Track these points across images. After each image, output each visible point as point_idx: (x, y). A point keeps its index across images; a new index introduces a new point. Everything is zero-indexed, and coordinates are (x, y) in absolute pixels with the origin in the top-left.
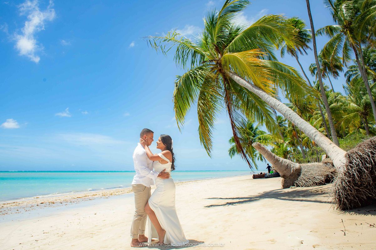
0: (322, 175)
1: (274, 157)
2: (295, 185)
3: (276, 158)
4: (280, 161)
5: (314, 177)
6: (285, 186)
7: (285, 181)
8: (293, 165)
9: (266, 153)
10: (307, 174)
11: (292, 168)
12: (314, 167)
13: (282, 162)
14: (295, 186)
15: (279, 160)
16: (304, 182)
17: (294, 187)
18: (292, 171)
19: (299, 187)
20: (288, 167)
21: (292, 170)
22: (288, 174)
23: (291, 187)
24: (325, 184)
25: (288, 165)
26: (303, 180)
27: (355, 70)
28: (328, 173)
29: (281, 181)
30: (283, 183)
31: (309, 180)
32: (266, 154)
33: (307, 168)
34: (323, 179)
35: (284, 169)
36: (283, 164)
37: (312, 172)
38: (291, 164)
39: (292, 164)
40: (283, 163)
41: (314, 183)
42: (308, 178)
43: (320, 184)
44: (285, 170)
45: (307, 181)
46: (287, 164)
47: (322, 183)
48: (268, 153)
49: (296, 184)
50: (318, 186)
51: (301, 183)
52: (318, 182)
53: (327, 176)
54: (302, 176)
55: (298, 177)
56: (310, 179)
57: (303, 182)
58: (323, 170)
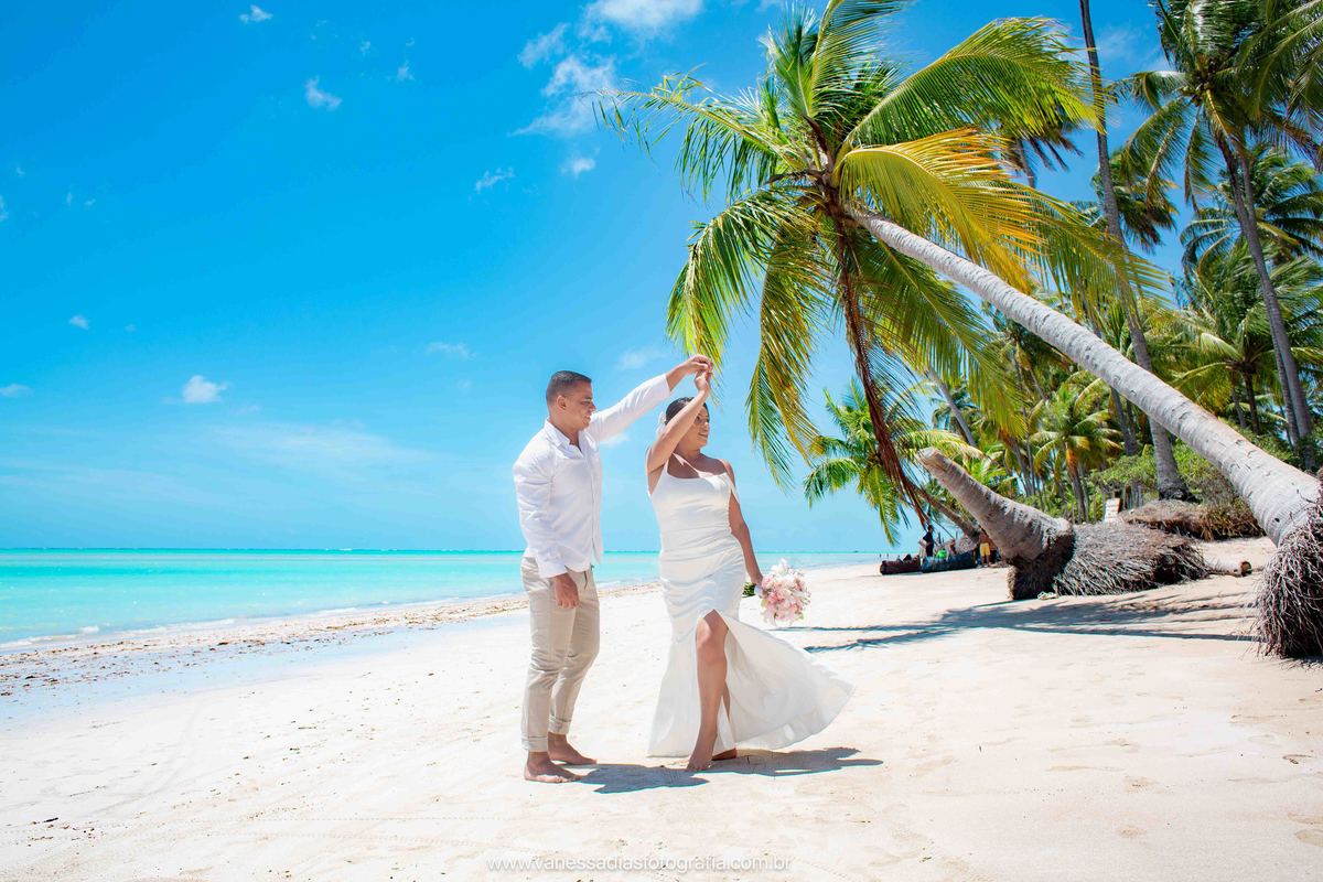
0: (1143, 558)
1: (988, 497)
2: (1055, 587)
3: (992, 499)
4: (1007, 511)
5: (1119, 564)
6: (1020, 593)
7: (1018, 575)
8: (1050, 525)
9: (960, 483)
10: (1096, 553)
11: (1045, 534)
12: (1116, 532)
13: (1011, 516)
14: (1054, 592)
15: (1002, 506)
16: (1084, 578)
17: (1053, 595)
18: (1045, 545)
19: (1070, 594)
20: (1031, 531)
21: (1045, 540)
22: (1032, 554)
23: (1041, 596)
24: (1156, 587)
25: (1030, 524)
26: (1080, 574)
27: (1214, 225)
28: (1163, 552)
29: (1006, 577)
30: (1013, 582)
31: (1103, 573)
32: (962, 487)
33: (1092, 534)
34: (1148, 568)
35: (1019, 535)
36: (1016, 520)
37: (1110, 546)
38: (1043, 521)
39: (1045, 519)
40: (1017, 516)
41: (1118, 583)
42: (1100, 566)
43: (1141, 585)
44: (1023, 540)
45: (1095, 577)
46: (1027, 521)
47: (1145, 584)
48: (967, 485)
49: (1059, 584)
50: (1132, 591)
51: (1076, 582)
52: (1133, 578)
53: (1162, 559)
54: (1076, 559)
55: (1065, 565)
56: (1104, 570)
57: (1082, 579)
58: (1146, 540)
